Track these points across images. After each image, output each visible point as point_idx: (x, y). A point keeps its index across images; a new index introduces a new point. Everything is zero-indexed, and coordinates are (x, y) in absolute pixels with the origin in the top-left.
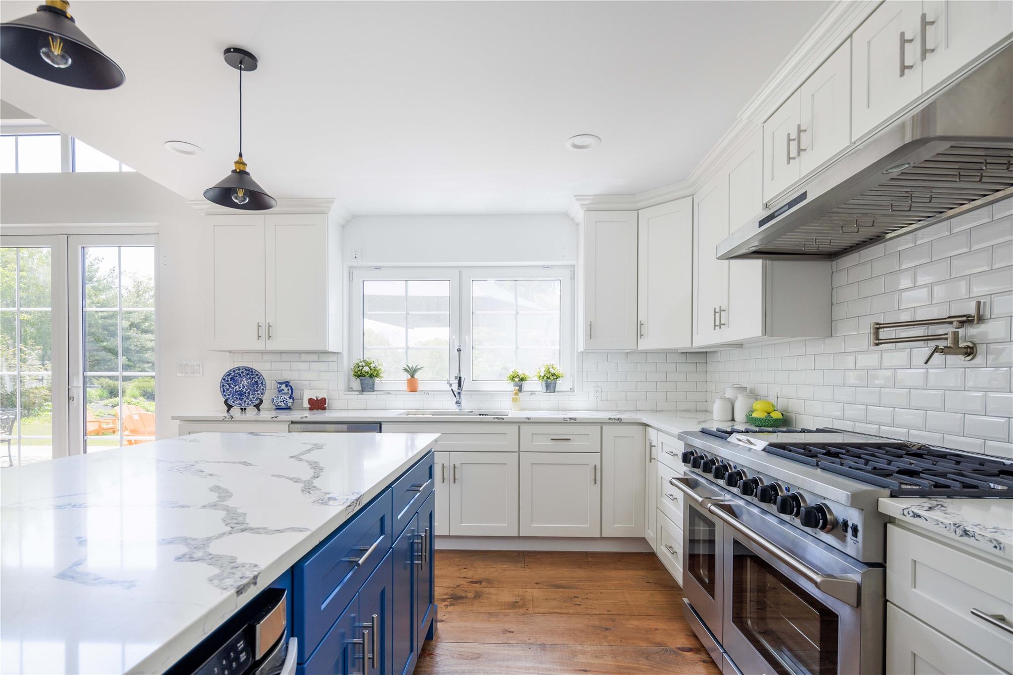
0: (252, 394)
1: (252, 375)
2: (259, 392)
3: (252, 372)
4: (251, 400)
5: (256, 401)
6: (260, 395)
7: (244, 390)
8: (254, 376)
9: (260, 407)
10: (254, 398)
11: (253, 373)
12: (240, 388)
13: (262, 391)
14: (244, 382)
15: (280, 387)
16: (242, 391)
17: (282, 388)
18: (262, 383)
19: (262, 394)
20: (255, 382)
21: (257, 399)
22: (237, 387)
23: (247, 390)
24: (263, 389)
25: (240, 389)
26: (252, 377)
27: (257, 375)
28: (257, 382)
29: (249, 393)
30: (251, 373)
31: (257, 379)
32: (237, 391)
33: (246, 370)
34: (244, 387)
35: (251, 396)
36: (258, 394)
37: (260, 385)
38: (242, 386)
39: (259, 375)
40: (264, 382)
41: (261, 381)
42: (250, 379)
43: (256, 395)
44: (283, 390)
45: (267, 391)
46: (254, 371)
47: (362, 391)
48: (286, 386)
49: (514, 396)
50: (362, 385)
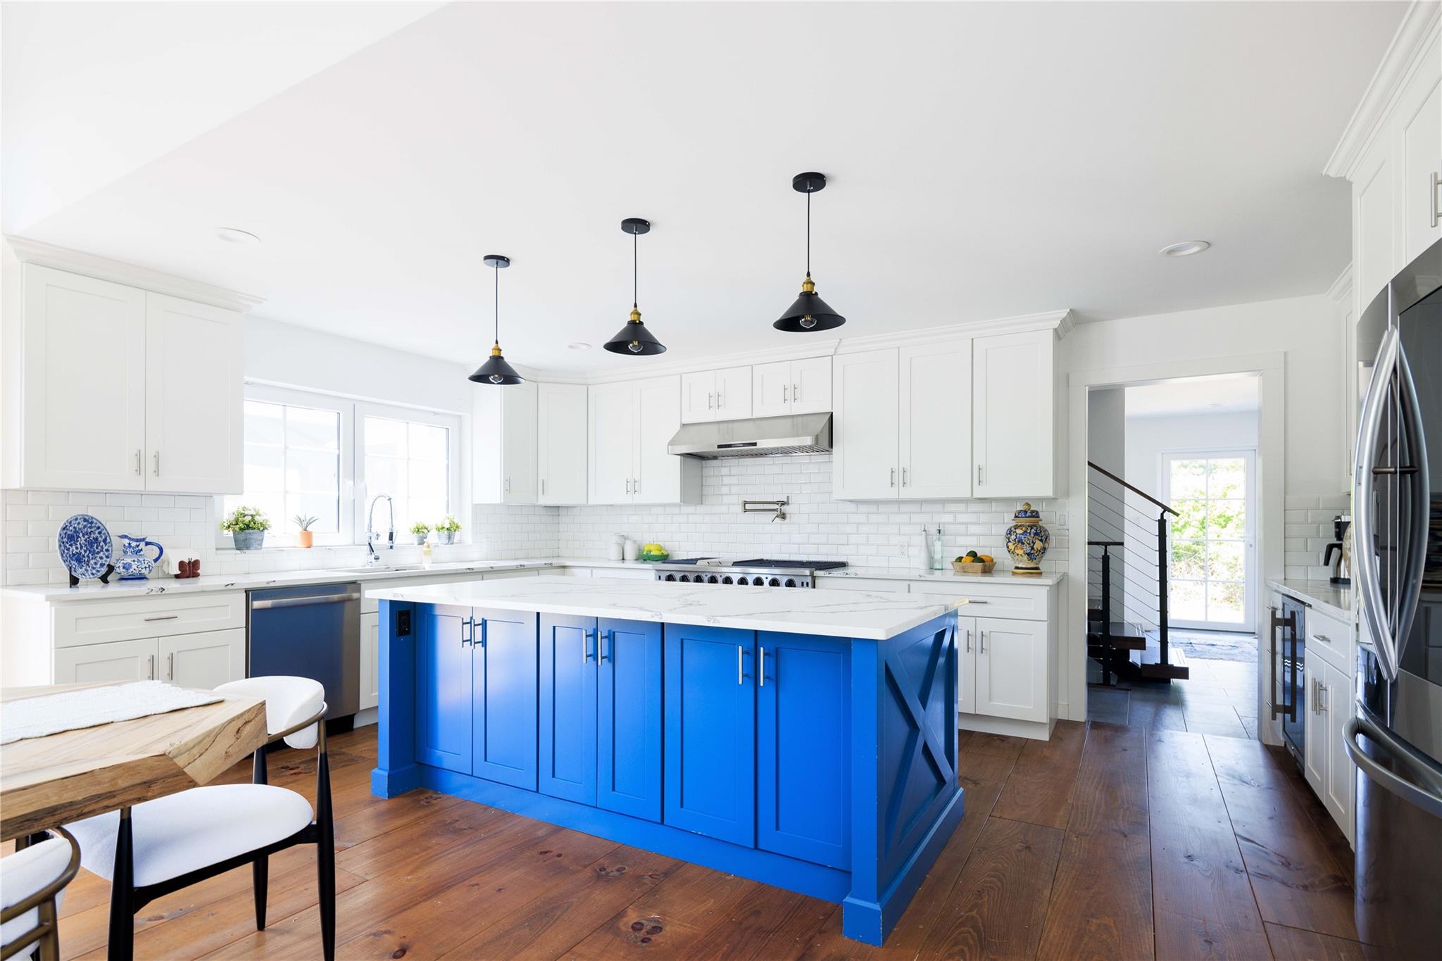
0: (92, 558)
1: (91, 527)
2: (101, 554)
3: (92, 523)
4: (94, 568)
5: (102, 569)
6: (105, 559)
7: (82, 551)
8: (93, 530)
9: (109, 579)
10: (96, 564)
11: (93, 525)
12: (77, 548)
13: (107, 554)
14: (81, 540)
15: (138, 546)
16: (81, 553)
17: (140, 548)
18: (105, 541)
19: (107, 557)
20: (94, 538)
21: (102, 565)
22: (74, 547)
23: (85, 552)
24: (107, 550)
25: (78, 551)
26: (89, 530)
27: (98, 528)
28: (97, 539)
29: (88, 556)
30: (89, 525)
31: (97, 534)
32: (75, 555)
33: (85, 520)
34: (81, 547)
35: (92, 562)
36: (101, 558)
37: (102, 544)
38: (79, 546)
39: (102, 527)
40: (108, 538)
41: (104, 537)
42: (87, 534)
43: (98, 559)
44: (141, 550)
45: (114, 552)
46: (95, 521)
47: (237, 549)
48: (147, 544)
49: (425, 549)
50: (236, 540)
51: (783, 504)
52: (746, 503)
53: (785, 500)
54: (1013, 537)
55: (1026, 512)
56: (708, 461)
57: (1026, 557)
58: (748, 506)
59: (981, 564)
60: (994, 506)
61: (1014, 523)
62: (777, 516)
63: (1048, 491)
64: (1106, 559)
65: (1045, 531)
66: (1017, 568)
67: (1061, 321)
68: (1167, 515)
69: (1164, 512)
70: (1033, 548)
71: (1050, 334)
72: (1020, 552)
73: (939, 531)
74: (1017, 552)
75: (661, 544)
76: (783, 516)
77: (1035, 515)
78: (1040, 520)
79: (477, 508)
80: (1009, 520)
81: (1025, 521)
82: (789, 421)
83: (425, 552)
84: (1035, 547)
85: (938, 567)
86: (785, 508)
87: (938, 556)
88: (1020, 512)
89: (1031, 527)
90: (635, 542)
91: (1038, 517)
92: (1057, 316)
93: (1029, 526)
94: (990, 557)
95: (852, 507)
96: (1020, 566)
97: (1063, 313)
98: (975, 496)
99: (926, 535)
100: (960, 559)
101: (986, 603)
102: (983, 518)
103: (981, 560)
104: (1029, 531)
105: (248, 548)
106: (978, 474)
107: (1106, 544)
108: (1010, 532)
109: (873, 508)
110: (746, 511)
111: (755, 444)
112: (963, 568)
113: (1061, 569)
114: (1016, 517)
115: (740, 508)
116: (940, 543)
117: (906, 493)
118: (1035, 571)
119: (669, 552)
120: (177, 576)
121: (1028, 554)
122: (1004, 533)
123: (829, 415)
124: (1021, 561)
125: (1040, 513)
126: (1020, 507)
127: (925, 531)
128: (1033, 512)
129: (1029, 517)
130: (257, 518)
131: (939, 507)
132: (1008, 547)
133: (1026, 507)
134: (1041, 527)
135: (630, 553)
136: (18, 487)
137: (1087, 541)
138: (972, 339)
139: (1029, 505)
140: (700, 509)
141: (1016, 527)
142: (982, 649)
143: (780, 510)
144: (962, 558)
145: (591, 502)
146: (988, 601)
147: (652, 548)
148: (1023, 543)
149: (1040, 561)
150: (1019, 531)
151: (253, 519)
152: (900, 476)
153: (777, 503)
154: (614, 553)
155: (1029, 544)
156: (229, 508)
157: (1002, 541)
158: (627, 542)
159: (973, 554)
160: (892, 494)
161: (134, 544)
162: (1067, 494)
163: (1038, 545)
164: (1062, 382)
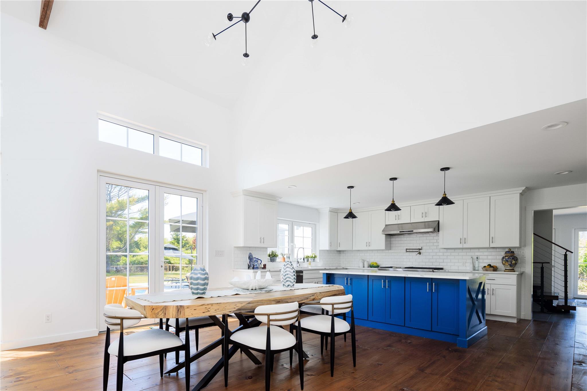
5: (253, 266)
9: (254, 268)
10: (252, 264)
19: (254, 263)
24: (254, 261)
26: (251, 256)
33: (251, 254)
39: (253, 256)
40: (253, 258)
47: (271, 261)
48: (259, 260)
49: (309, 263)
50: (271, 259)
51: (420, 249)
52: (407, 249)
53: (421, 248)
54: (504, 259)
55: (509, 251)
56: (393, 236)
57: (509, 266)
58: (407, 250)
59: (492, 268)
60: (498, 250)
61: (505, 255)
62: (418, 253)
63: (517, 245)
64: (542, 268)
65: (516, 257)
66: (506, 269)
67: (523, 191)
68: (568, 253)
69: (566, 252)
70: (511, 263)
71: (519, 195)
72: (507, 264)
73: (477, 258)
74: (506, 264)
75: (377, 262)
76: (420, 253)
77: (513, 252)
78: (515, 254)
79: (320, 251)
80: (503, 254)
81: (509, 255)
82: (423, 224)
83: (309, 264)
84: (512, 262)
85: (477, 269)
86: (421, 251)
87: (477, 266)
88: (507, 251)
89: (511, 256)
90: (368, 262)
91: (514, 253)
92: (521, 189)
93: (510, 256)
94: (496, 266)
95: (445, 250)
96: (507, 269)
97: (524, 188)
98: (490, 247)
99: (472, 259)
100: (485, 267)
101: (494, 280)
102: (493, 254)
103: (493, 267)
104: (510, 258)
105: (274, 262)
106: (492, 240)
107: (542, 263)
108: (503, 258)
109: (453, 251)
110: (407, 252)
111: (413, 231)
112: (486, 269)
113: (522, 270)
114: (505, 253)
115: (405, 251)
116: (477, 262)
117: (465, 246)
118: (513, 270)
119: (379, 265)
120: (263, 268)
121: (510, 265)
122: (501, 258)
123: (438, 222)
124: (507, 267)
125: (515, 252)
126: (507, 250)
127: (472, 258)
128: (512, 251)
129: (510, 253)
130: (276, 254)
131: (477, 250)
132: (502, 263)
133: (509, 250)
134: (515, 256)
135: (366, 265)
136: (242, 246)
137: (533, 261)
138: (490, 197)
139: (510, 249)
140: (390, 251)
141: (506, 256)
142: (493, 294)
143: (419, 251)
144: (485, 266)
145: (353, 249)
146: (495, 279)
147: (374, 263)
148: (508, 261)
149: (514, 267)
150: (506, 258)
151: (275, 254)
152: (463, 240)
153: (418, 249)
154: (361, 265)
155: (510, 262)
156: (269, 251)
157: (500, 261)
158: (365, 262)
159: (490, 265)
160: (461, 246)
161: (257, 260)
162: (525, 246)
163: (514, 262)
164: (523, 209)
